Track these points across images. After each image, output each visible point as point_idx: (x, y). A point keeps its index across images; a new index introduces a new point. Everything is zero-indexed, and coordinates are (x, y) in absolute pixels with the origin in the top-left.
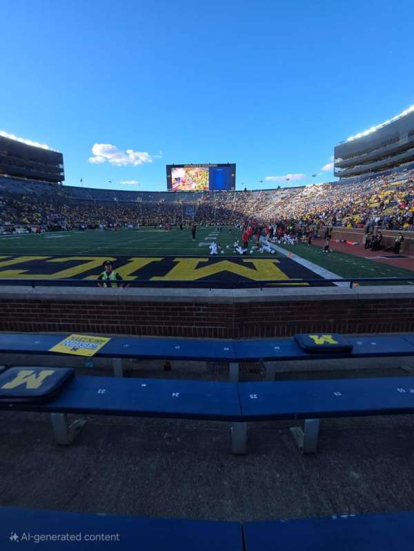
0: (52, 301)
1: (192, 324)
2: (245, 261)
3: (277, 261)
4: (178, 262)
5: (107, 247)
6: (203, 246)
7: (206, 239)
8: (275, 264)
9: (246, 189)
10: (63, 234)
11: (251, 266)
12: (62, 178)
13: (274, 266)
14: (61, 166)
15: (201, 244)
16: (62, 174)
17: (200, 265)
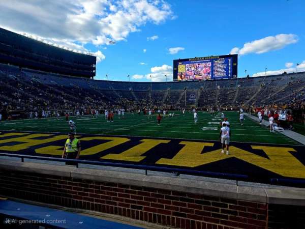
0: (89, 181)
1: (217, 222)
2: (254, 147)
3: (292, 150)
4: (184, 145)
5: (123, 129)
6: (207, 131)
7: (210, 123)
8: (291, 152)
9: (248, 76)
10: (90, 117)
11: (261, 153)
12: (94, 75)
13: (290, 155)
14: (94, 66)
15: (204, 129)
16: (94, 71)
17: (206, 150)
